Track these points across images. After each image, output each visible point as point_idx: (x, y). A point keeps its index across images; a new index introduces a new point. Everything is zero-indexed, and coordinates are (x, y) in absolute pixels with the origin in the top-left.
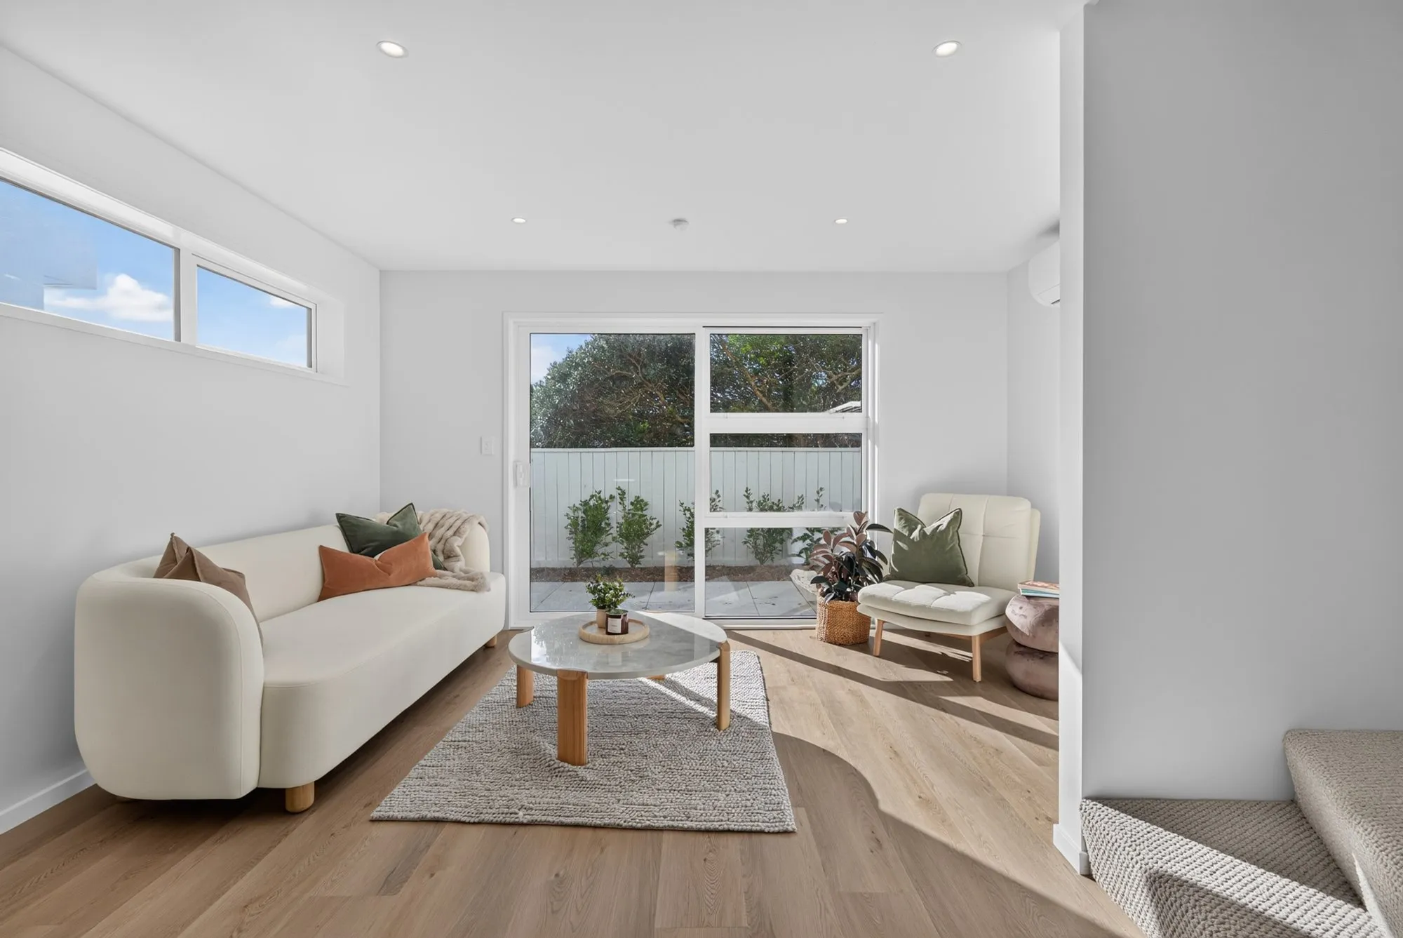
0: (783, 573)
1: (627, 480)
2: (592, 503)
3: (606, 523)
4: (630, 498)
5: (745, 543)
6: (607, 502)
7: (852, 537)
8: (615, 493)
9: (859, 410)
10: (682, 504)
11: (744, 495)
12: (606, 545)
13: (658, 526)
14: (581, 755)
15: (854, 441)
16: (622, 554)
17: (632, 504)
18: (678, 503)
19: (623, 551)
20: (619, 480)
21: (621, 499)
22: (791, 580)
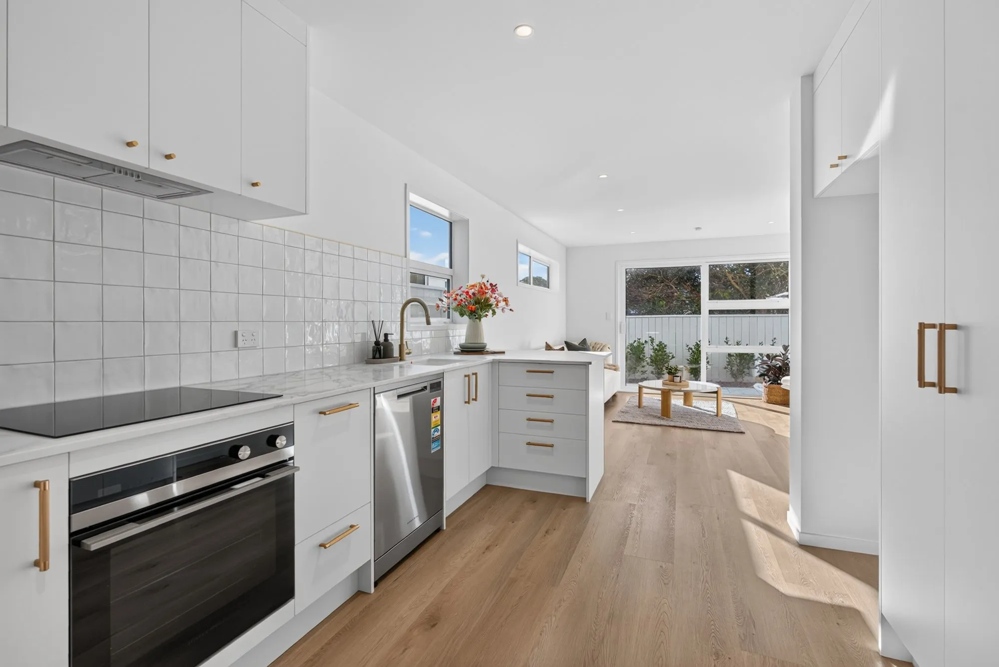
0: (749, 385)
1: (654, 333)
2: (635, 344)
3: (643, 356)
4: (656, 342)
5: (725, 368)
6: (643, 344)
7: (781, 357)
8: (648, 339)
9: (787, 296)
10: (688, 346)
11: (725, 342)
12: (643, 367)
13: (673, 357)
14: (669, 416)
15: (784, 311)
16: (652, 373)
17: (657, 345)
18: (685, 346)
19: (653, 370)
20: (650, 333)
21: (652, 343)
22: (753, 388)
